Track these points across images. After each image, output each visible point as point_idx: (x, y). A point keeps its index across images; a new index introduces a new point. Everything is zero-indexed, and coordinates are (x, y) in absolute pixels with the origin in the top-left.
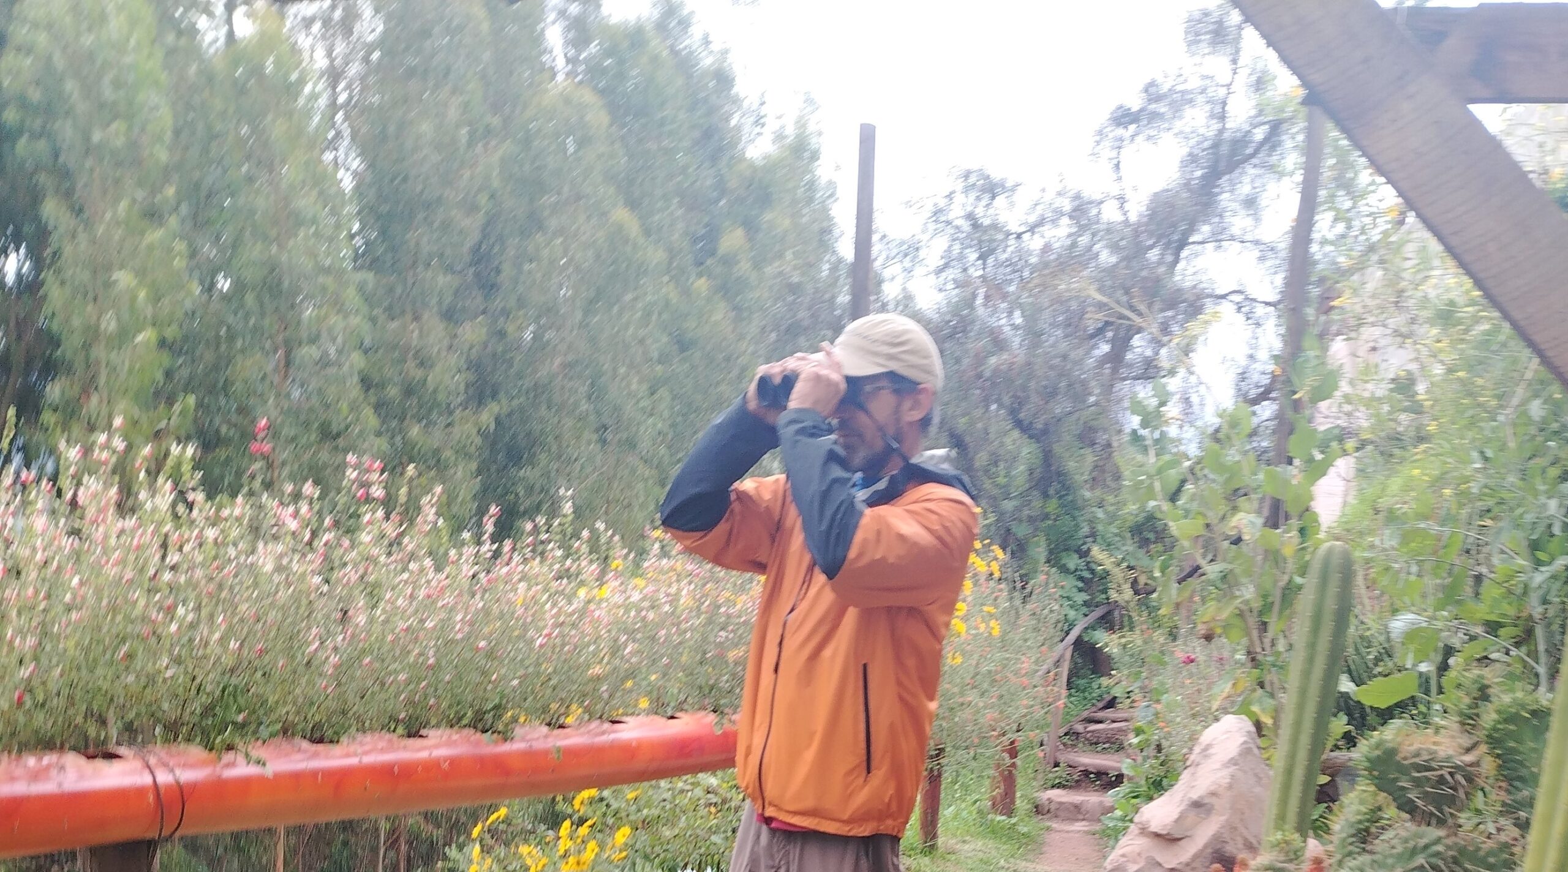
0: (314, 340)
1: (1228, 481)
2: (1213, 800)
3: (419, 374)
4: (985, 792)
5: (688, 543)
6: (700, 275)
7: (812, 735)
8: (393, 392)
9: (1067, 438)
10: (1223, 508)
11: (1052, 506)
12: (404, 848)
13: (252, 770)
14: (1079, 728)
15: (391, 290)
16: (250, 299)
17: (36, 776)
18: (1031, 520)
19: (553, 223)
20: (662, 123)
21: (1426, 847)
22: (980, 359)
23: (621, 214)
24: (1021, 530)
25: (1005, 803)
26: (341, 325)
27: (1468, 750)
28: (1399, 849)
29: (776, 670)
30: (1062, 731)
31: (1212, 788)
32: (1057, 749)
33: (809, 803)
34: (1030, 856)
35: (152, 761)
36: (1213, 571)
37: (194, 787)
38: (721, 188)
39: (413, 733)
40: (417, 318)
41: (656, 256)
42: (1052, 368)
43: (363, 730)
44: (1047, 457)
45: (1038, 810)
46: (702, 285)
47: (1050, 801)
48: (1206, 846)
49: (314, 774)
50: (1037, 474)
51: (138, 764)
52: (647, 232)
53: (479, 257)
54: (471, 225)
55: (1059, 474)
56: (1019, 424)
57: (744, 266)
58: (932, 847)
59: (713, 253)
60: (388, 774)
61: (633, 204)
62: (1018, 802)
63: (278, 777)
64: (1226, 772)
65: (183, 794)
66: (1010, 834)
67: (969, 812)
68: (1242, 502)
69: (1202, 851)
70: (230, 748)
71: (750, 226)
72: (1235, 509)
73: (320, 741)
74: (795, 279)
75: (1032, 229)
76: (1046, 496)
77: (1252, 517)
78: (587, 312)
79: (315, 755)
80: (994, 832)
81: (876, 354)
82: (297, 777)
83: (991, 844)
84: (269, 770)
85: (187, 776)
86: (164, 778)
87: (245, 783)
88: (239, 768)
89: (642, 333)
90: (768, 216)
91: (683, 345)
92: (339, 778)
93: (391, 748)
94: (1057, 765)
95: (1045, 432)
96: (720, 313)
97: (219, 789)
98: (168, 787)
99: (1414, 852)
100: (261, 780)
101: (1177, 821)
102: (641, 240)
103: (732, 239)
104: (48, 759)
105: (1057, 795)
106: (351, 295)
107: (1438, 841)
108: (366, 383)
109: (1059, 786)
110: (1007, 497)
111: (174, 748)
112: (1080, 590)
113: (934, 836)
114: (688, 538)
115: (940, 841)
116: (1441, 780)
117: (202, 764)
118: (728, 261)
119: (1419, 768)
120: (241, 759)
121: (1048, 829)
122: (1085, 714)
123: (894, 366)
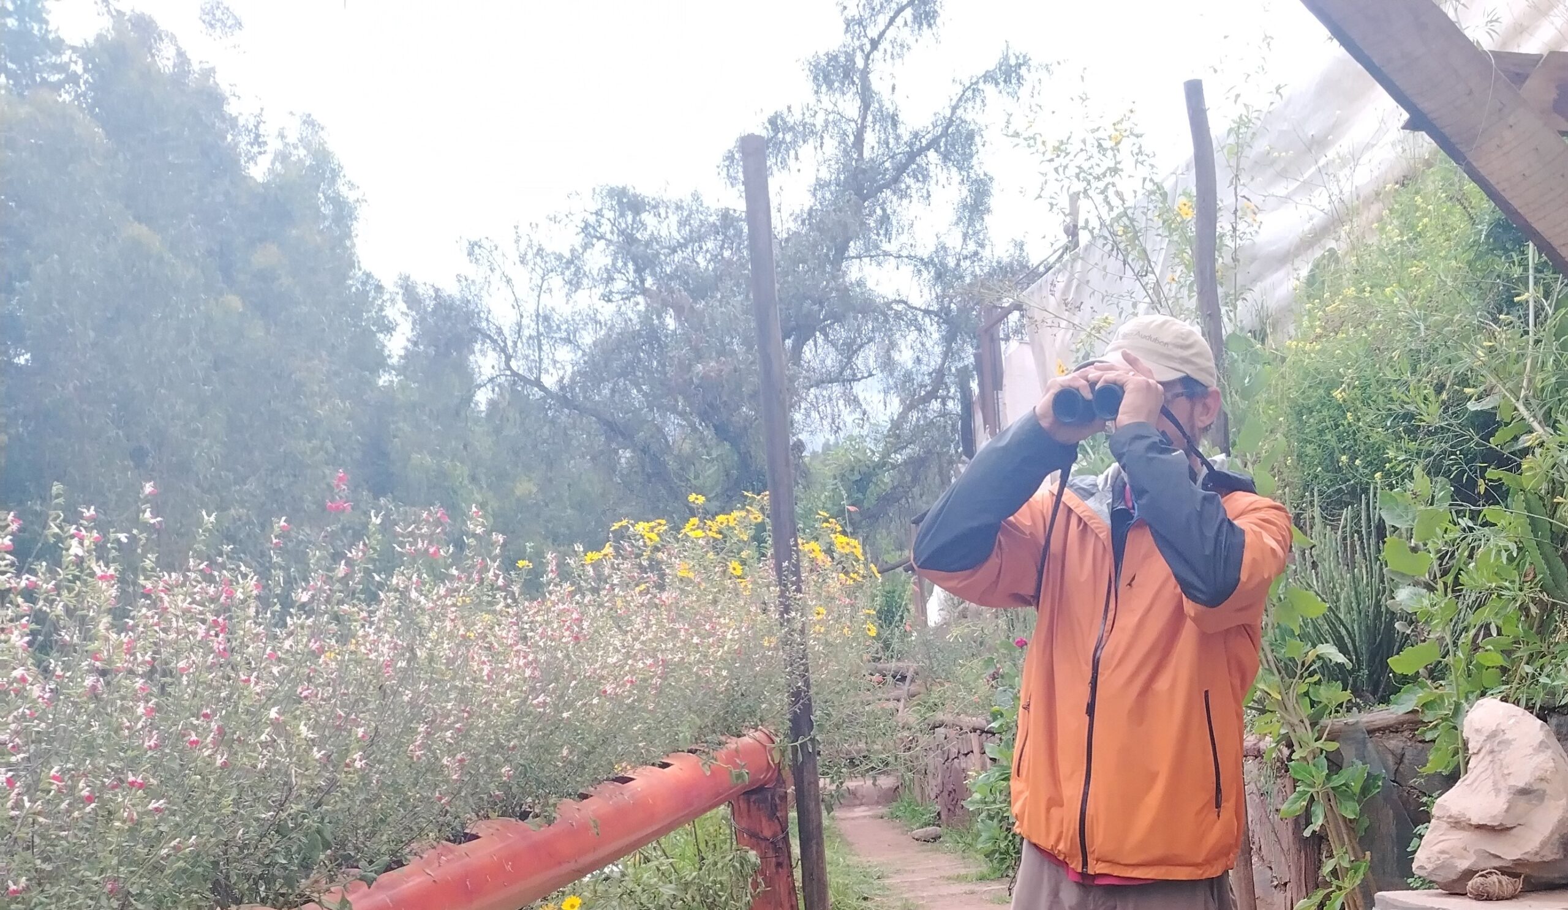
2: (1543, 786)
5: (952, 584)
7: (1153, 777)
29: (1091, 710)
31: (1538, 774)
33: (1157, 852)
48: (1552, 833)
69: (1549, 838)
81: (1170, 358)
101: (1507, 811)
114: (951, 579)
123: (1189, 370)
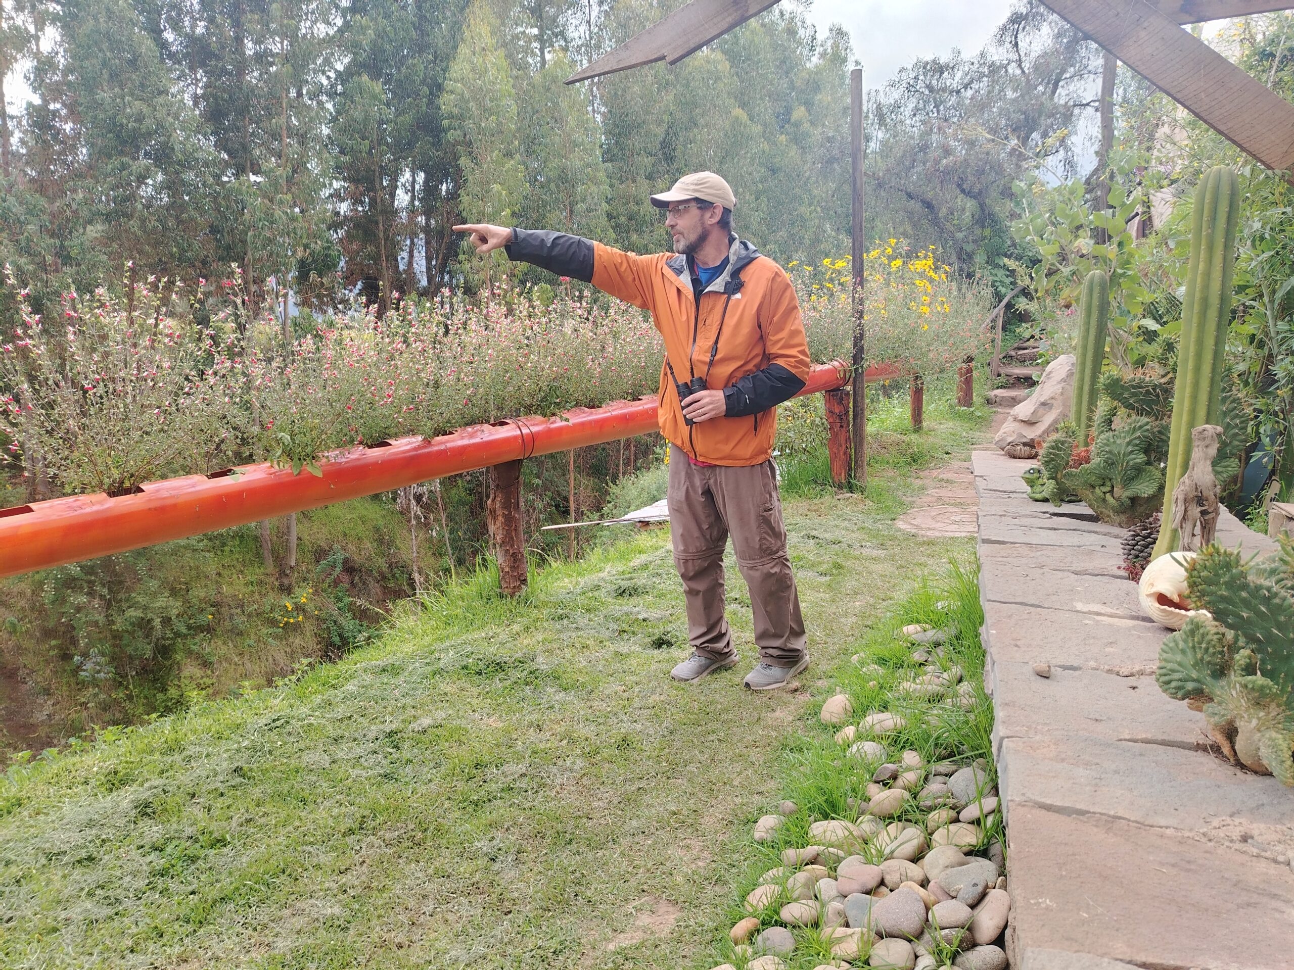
0: (583, 200)
1: (1071, 222)
2: (1053, 401)
3: (636, 208)
4: (953, 396)
6: (782, 133)
8: (623, 219)
9: (994, 194)
10: (1070, 237)
11: (987, 232)
12: (633, 449)
13: (564, 423)
14: (1013, 353)
15: (621, 169)
16: (552, 185)
17: (471, 436)
18: (974, 241)
19: (702, 121)
20: (759, 61)
21: (1141, 427)
22: (937, 162)
23: (738, 112)
24: (969, 248)
25: (966, 399)
26: (596, 190)
27: (1163, 376)
28: (1127, 428)
30: (1001, 356)
31: (1052, 393)
32: (999, 366)
34: (984, 429)
35: (520, 423)
36: (1066, 271)
37: (538, 433)
38: (792, 87)
39: (636, 399)
40: (634, 181)
41: (757, 129)
42: (981, 160)
43: (612, 400)
44: (982, 206)
45: (988, 401)
46: (783, 138)
47: (996, 396)
48: (1050, 426)
49: (590, 422)
50: (976, 216)
51: (514, 426)
52: (751, 118)
53: (665, 144)
54: (660, 131)
55: (989, 215)
56: (963, 191)
57: (806, 126)
58: (920, 428)
59: (788, 121)
60: (625, 419)
61: (743, 105)
62: (975, 399)
63: (574, 425)
64: (1060, 386)
65: (533, 437)
66: (971, 417)
67: (943, 406)
68: (1080, 232)
69: (1048, 429)
70: (554, 415)
71: (808, 104)
72: (1077, 237)
73: (593, 407)
74: (830, 135)
75: (966, 87)
76: (983, 227)
77: (1087, 240)
78: (721, 163)
79: (591, 413)
80: (959, 416)
82: (583, 424)
83: (958, 423)
84: (570, 423)
85: (535, 429)
86: (525, 431)
87: (560, 429)
88: (558, 423)
89: (750, 169)
90: (819, 97)
91: (774, 171)
92: (601, 423)
93: (626, 406)
94: (999, 375)
95: (980, 193)
96: (794, 152)
97: (549, 433)
98: (527, 434)
99: (1134, 430)
100: (568, 426)
101: (1033, 414)
102: (749, 122)
103: (799, 113)
104: (478, 427)
105: (1000, 392)
106: (601, 175)
107: (1147, 423)
108: (610, 216)
109: (1002, 387)
110: (960, 230)
111: (529, 417)
112: (1007, 276)
113: (920, 422)
115: (924, 424)
116: (1148, 392)
117: (542, 423)
118: (797, 125)
119: (1134, 387)
120: (558, 419)
121: (995, 412)
122: (1016, 345)
123: (699, 195)
